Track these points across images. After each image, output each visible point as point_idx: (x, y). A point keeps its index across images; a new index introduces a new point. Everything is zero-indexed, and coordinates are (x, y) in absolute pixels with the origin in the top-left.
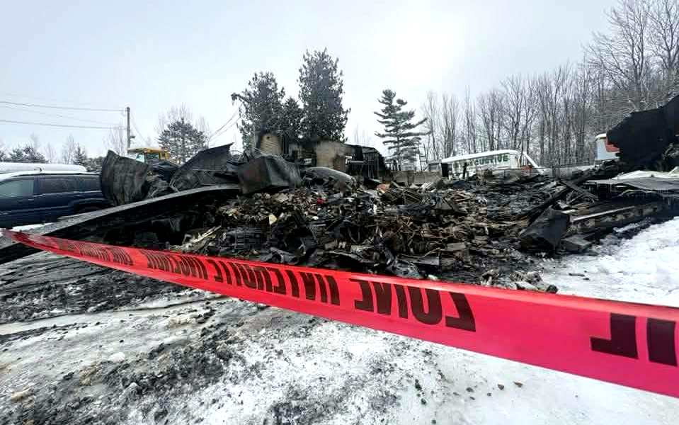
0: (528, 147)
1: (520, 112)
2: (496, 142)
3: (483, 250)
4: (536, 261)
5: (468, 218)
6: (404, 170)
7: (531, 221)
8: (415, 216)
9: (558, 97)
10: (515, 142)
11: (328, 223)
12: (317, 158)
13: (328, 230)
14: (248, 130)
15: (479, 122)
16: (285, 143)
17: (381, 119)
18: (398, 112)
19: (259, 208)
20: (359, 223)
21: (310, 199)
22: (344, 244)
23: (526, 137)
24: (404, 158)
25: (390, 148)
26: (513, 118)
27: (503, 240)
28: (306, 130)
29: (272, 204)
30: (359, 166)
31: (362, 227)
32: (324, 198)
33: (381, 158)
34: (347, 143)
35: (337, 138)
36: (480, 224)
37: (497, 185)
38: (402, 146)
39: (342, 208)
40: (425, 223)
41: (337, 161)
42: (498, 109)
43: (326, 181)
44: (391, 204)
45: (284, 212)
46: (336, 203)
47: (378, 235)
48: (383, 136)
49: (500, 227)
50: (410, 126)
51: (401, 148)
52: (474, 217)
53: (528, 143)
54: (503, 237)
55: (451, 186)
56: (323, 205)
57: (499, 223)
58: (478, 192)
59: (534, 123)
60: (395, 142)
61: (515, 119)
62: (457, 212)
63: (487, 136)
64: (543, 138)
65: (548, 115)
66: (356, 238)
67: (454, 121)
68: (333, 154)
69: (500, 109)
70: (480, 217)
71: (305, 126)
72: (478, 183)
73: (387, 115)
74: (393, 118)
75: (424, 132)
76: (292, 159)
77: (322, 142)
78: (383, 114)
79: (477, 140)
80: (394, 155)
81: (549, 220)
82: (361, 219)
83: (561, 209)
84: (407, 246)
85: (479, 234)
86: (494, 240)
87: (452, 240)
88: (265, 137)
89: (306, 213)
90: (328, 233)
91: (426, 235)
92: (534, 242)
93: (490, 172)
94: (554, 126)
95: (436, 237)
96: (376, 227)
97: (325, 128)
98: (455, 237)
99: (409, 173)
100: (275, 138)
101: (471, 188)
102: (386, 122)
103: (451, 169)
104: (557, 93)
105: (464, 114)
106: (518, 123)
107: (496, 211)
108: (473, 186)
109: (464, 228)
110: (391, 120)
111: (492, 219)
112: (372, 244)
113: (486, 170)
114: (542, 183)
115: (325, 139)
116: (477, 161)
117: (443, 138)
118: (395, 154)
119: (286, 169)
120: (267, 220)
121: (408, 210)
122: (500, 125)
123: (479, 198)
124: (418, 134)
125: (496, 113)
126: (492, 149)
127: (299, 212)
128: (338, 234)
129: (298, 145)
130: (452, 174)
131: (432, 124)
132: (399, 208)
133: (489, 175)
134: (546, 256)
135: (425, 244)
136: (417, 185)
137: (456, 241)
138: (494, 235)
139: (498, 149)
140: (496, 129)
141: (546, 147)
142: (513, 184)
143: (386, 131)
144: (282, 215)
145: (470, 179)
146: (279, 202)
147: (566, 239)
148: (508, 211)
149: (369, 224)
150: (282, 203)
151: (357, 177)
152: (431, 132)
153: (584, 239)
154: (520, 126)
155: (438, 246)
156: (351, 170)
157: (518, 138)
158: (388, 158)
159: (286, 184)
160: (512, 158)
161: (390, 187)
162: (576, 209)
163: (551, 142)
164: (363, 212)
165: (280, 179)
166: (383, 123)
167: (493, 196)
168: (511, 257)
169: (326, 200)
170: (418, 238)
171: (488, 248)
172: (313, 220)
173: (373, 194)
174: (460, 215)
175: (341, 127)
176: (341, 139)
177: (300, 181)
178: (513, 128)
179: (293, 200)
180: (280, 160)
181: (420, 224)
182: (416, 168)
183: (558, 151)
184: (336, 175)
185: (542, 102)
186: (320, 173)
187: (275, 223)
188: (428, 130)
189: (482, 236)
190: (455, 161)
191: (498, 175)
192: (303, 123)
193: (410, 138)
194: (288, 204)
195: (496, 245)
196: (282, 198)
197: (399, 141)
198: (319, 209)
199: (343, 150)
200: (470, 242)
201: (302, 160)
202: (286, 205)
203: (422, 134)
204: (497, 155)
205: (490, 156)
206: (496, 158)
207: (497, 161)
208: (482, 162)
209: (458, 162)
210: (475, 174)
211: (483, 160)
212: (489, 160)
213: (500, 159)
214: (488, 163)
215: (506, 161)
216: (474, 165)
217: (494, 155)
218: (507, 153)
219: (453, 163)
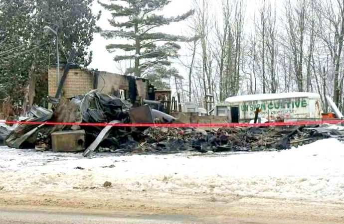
21: (176, 131)
25: (118, 59)
32: (182, 131)
50: (159, 21)
60: (127, 48)
67: (239, 22)
75: (186, 35)
99: (193, 116)
116: (271, 104)
124: (175, 39)
131: (202, 22)
143: (113, 23)
150: (165, 133)
152: (200, 37)
160: (311, 104)
169: (184, 133)
190: (244, 102)
196: (165, 130)
203: (183, 39)
204: (296, 98)
205: (287, 99)
206: (293, 102)
207: (295, 106)
208: (277, 106)
209: (247, 104)
210: (267, 121)
211: (278, 104)
212: (285, 103)
213: (297, 104)
214: (284, 107)
215: (305, 106)
216: (267, 108)
217: (292, 98)
218: (306, 97)
219: (241, 104)
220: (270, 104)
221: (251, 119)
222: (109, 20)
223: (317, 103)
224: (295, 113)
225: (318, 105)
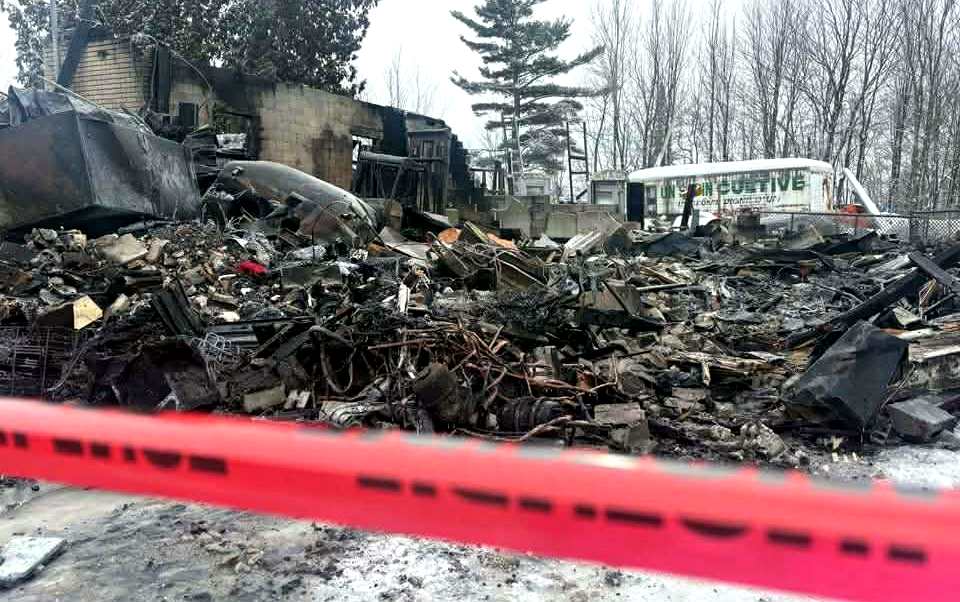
0: (862, 156)
1: (851, 55)
2: (781, 134)
3: (689, 425)
4: (814, 460)
5: (666, 338)
6: (524, 192)
7: (817, 353)
8: (518, 324)
9: (947, 27)
10: (831, 140)
11: (264, 332)
12: (263, 134)
13: (258, 356)
14: (40, 22)
15: (743, 74)
16: (157, 78)
17: (473, 36)
18: (523, 21)
19: (46, 274)
20: (355, 336)
21: (219, 259)
22: (304, 397)
23: (859, 128)
24: (529, 158)
25: (491, 126)
26: (831, 73)
27: (746, 400)
28: (236, 44)
29: (92, 266)
30: (388, 170)
31: (362, 347)
32: (263, 257)
33: (458, 152)
34: (364, 97)
35: (332, 79)
36: (693, 356)
37: (766, 254)
38: (523, 122)
39: (317, 291)
40: (543, 344)
41: (324, 150)
42: (794, 42)
43: (279, 205)
44: (456, 287)
45: (129, 292)
46: (299, 274)
47: (405, 374)
48: (475, 88)
49: (742, 366)
50: (553, 67)
51: (523, 130)
52: (681, 337)
53: (862, 147)
54: (745, 394)
55: (645, 247)
56: (258, 280)
57: (742, 356)
58: (712, 270)
59: (881, 93)
60: (506, 109)
61: (837, 78)
62: (635, 320)
63: (759, 116)
64: (899, 135)
65: (918, 72)
66: (342, 380)
67: (675, 64)
68: (313, 128)
69: (802, 44)
70: (697, 337)
71: (234, 31)
72: (720, 244)
73: (490, 25)
74: (508, 36)
75: (590, 86)
76: (176, 130)
77: (280, 87)
78: (479, 20)
79: (733, 126)
80: (501, 148)
81: (859, 354)
82: (360, 326)
83: (897, 325)
84: (479, 408)
85: (684, 384)
86: (723, 401)
87: (609, 396)
88: (91, 52)
89: (202, 300)
90: (260, 362)
91: (538, 379)
92: (818, 409)
93: (754, 218)
94: (931, 105)
95: (567, 385)
96: (397, 349)
97: (298, 45)
98: (620, 387)
99: (537, 204)
100: (124, 58)
101: (698, 257)
102: (488, 47)
103: (653, 201)
104: (945, 13)
105: (706, 46)
106: (842, 87)
107: (741, 323)
108: (704, 251)
109: (647, 364)
110: (500, 42)
111: (727, 344)
112: (381, 399)
113: (744, 210)
114: (877, 257)
115: (292, 76)
116: (725, 183)
117: (643, 109)
118: (505, 144)
119: (149, 158)
120: (68, 314)
121: (499, 307)
122: (798, 87)
123: (708, 285)
124: (574, 93)
125: (790, 55)
126: (770, 155)
127: (178, 295)
128: (291, 367)
129: (204, 87)
130: (654, 214)
131: (615, 65)
132: (473, 297)
133: (750, 223)
134: (841, 445)
135: (532, 403)
136: (555, 240)
137: (622, 399)
138: (726, 386)
139: (785, 155)
140: (784, 99)
141: (906, 159)
142: (807, 254)
143: (485, 73)
144: (121, 301)
145: (700, 231)
146: (113, 261)
147: (897, 406)
148: (770, 323)
149: (384, 340)
150: (125, 266)
151: (381, 202)
152: (611, 90)
153: (941, 407)
154: (847, 97)
155: (568, 409)
156: (365, 181)
157: (838, 129)
158: (485, 155)
159: (146, 205)
160: (814, 181)
161: (461, 238)
162: (935, 328)
163: (921, 146)
164: (368, 306)
165: (125, 188)
166: (474, 46)
167: (748, 283)
168: (756, 447)
169: (272, 265)
170: (515, 385)
171: (702, 422)
172: (223, 322)
173: (417, 255)
174: (643, 328)
175: (348, 48)
176: (345, 84)
177: (192, 199)
178: (828, 101)
179: (161, 257)
180: (134, 127)
181: (528, 346)
182: (559, 191)
183: (935, 175)
184: (309, 190)
185: (908, 35)
186: (262, 182)
187: (96, 324)
188: (602, 83)
189: (693, 387)
190: (668, 180)
191: (775, 226)
192: (230, 18)
193: (552, 101)
194: (147, 268)
195: (726, 415)
196: (128, 249)
197: (518, 109)
198: (244, 291)
199: (346, 118)
200: (661, 402)
201: (210, 136)
202: (135, 273)
203: (586, 93)
204: (780, 171)
205: (761, 171)
206: (774, 179)
207: (778, 188)
208: (737, 187)
209: (674, 183)
210: (715, 218)
211: (741, 182)
212: (756, 181)
213: (784, 183)
214: (754, 190)
215: (801, 188)
216: (715, 193)
217: (772, 170)
218: (805, 169)
219: (662, 183)
220: (722, 183)
221: (678, 215)
222: (481, 70)
223: (825, 182)
224: (776, 203)
225: (828, 188)
